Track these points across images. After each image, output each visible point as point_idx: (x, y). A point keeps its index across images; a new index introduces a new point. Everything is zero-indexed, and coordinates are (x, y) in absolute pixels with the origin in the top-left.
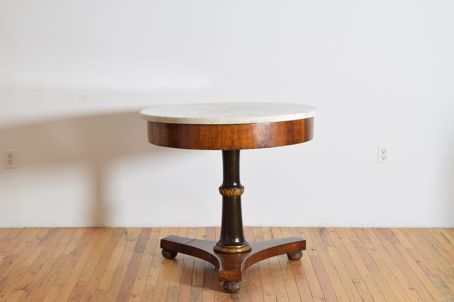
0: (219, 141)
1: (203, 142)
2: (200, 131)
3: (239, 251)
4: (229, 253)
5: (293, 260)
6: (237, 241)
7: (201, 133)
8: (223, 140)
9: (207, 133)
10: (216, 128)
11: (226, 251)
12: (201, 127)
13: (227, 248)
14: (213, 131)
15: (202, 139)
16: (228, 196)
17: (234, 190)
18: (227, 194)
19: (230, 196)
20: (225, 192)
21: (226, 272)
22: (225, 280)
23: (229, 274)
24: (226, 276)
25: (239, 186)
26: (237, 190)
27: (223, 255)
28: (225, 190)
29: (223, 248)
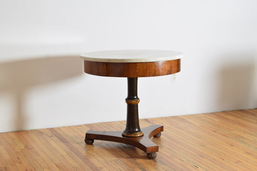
0: (148, 72)
1: (138, 73)
2: (137, 66)
3: (139, 135)
4: (136, 137)
5: (158, 137)
7: (138, 68)
8: (150, 71)
9: (141, 67)
10: (146, 64)
12: (137, 64)
13: (134, 134)
14: (145, 66)
15: (138, 71)
16: (133, 104)
17: (137, 101)
18: (132, 103)
19: (134, 104)
20: (131, 102)
21: (151, 147)
22: (150, 152)
23: (152, 149)
24: (151, 150)
25: (137, 98)
26: (138, 100)
27: (132, 138)
28: (131, 101)
29: (131, 134)
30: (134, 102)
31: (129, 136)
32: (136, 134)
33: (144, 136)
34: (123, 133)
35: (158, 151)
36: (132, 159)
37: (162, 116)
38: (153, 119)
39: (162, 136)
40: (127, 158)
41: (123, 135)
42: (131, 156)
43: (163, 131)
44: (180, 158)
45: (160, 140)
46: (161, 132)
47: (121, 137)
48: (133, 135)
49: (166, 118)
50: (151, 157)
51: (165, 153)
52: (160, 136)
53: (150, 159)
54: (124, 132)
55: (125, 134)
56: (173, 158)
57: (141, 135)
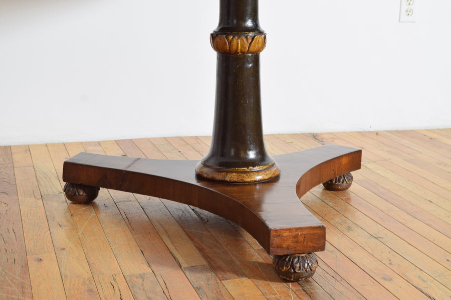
3: (258, 178)
4: (244, 184)
5: (339, 190)
6: (252, 155)
11: (235, 180)
13: (237, 172)
16: (236, 52)
17: (253, 39)
18: (234, 48)
19: (243, 53)
20: (230, 43)
21: (290, 230)
22: (285, 253)
23: (296, 236)
24: (289, 242)
25: (256, 29)
26: (259, 38)
27: (229, 189)
28: (231, 38)
29: (227, 172)
30: (239, 43)
31: (219, 177)
32: (245, 172)
33: (281, 180)
34: (201, 168)
35: (322, 248)
36: (210, 275)
37: (367, 128)
38: (334, 136)
39: (354, 187)
40: (193, 269)
41: (199, 177)
42: (209, 263)
43: (359, 168)
44: (422, 286)
45: (348, 200)
46: (353, 173)
47: (193, 181)
48: (232, 177)
49: (377, 134)
50: (288, 274)
51: (356, 255)
52: (350, 185)
53: (286, 281)
54: (205, 164)
55: (206, 170)
56: (390, 280)
57: (267, 177)
